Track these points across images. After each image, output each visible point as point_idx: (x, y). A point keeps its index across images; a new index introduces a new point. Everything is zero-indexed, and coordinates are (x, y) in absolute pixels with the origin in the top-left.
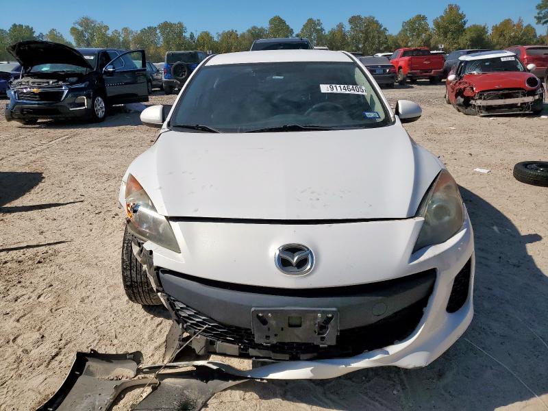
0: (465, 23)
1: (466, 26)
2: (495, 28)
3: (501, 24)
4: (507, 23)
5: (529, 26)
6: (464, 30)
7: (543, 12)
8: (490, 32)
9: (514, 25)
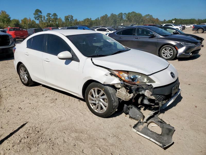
0: (10, 18)
1: (11, 19)
2: (22, 21)
3: (24, 19)
4: (25, 19)
5: (33, 20)
6: (11, 21)
7: (36, 16)
8: (21, 22)
9: (28, 20)
